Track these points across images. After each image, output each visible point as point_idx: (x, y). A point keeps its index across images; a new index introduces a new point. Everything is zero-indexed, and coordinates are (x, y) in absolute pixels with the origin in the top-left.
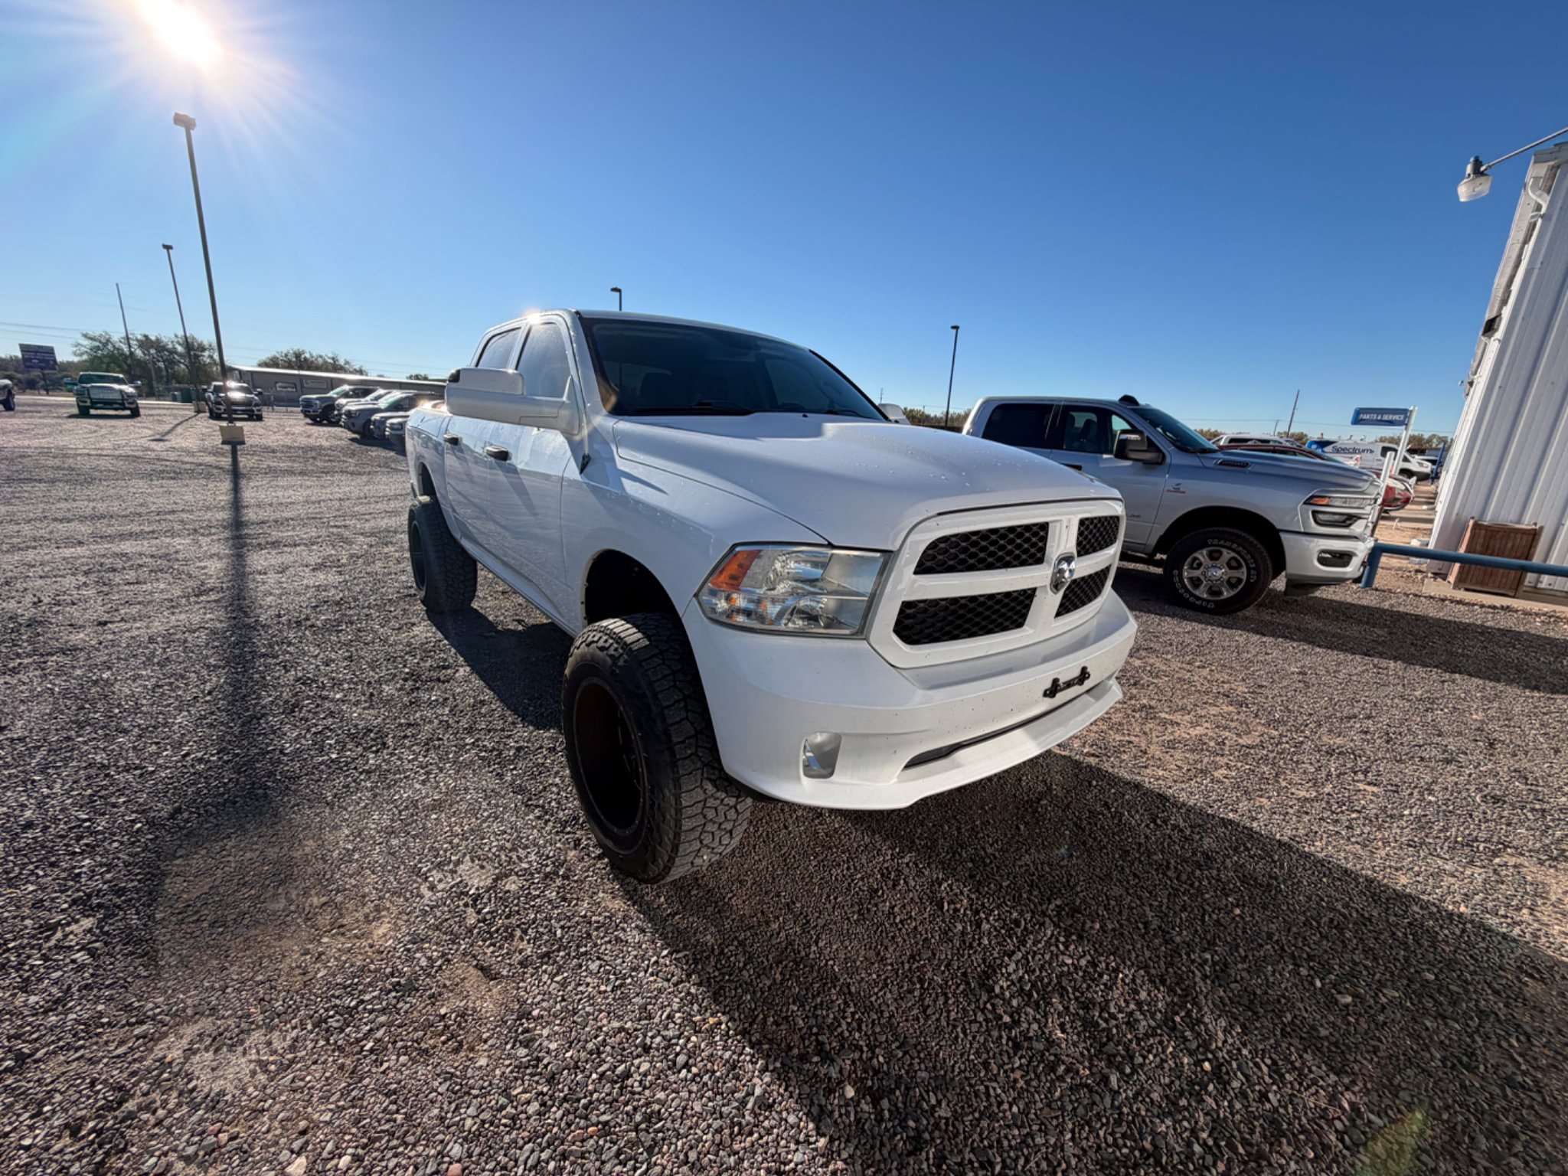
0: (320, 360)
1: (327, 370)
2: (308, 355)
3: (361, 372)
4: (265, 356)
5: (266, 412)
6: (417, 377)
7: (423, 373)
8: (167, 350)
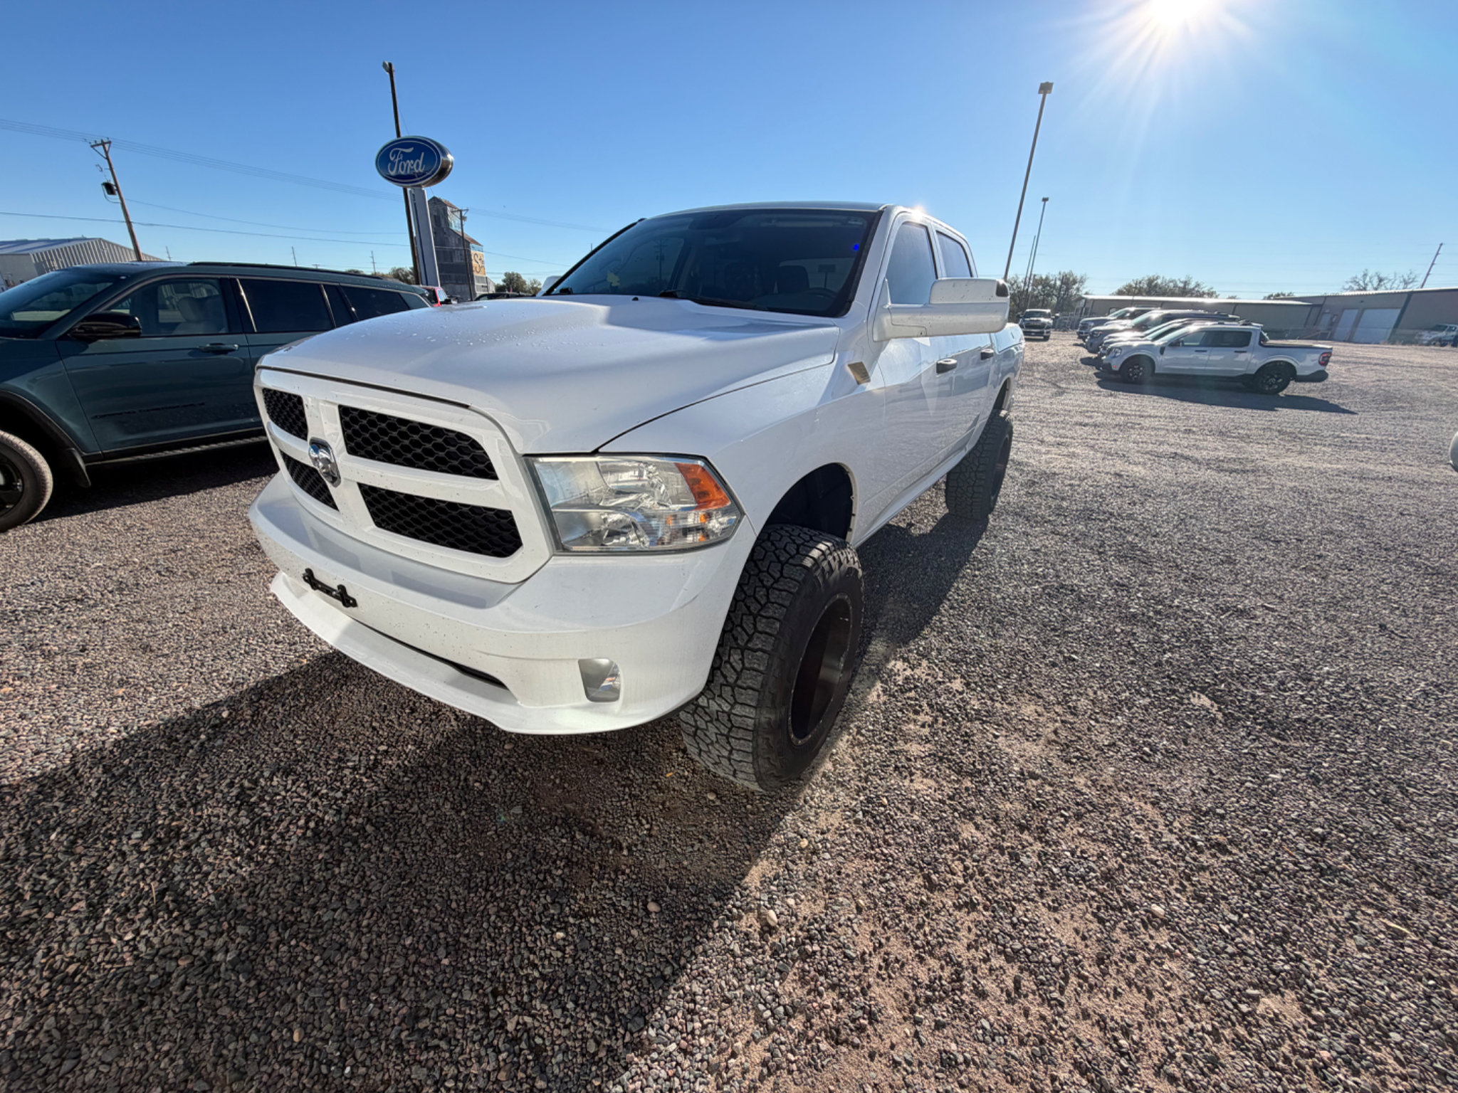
0: (1171, 285)
1: (1173, 295)
2: (1159, 281)
3: (1211, 294)
4: (1121, 285)
5: (1053, 334)
6: (1277, 297)
7: (1286, 292)
8: (1050, 286)
